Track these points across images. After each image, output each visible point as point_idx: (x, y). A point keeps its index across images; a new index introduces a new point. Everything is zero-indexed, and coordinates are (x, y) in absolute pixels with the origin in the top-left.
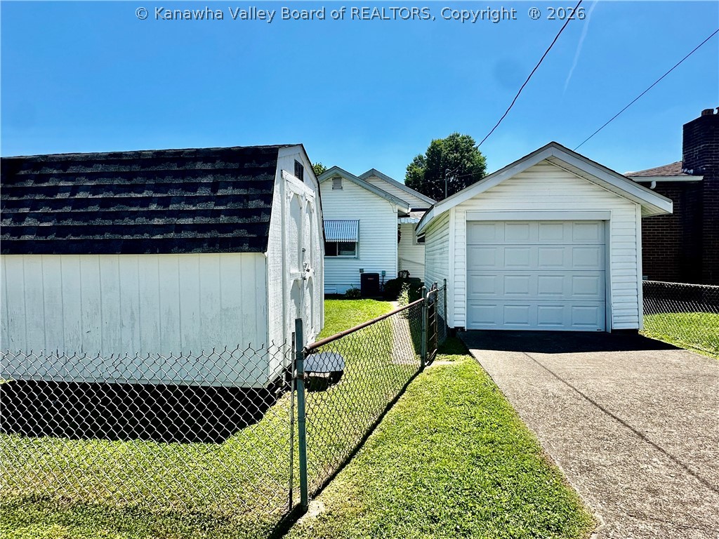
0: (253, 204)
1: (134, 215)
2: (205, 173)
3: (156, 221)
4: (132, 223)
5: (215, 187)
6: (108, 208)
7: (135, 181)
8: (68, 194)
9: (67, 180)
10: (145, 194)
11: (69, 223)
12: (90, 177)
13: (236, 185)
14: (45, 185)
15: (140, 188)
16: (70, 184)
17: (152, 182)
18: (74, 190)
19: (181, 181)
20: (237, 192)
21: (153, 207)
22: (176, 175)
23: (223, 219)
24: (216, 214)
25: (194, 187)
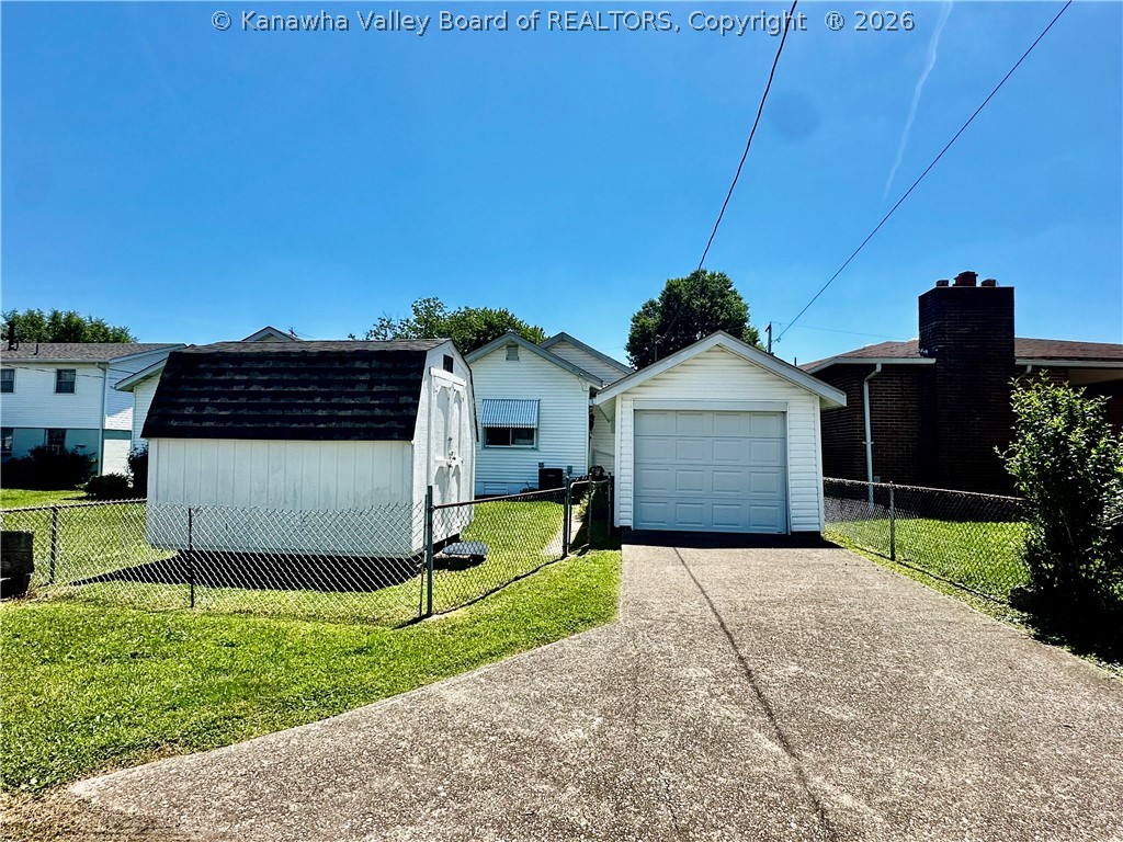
0: (403, 400)
1: (300, 407)
2: (362, 372)
3: (320, 413)
4: (299, 413)
5: (371, 383)
6: (279, 399)
7: (301, 377)
8: (243, 387)
9: (242, 374)
10: (310, 389)
11: (245, 412)
12: (263, 372)
13: (389, 383)
14: (223, 378)
15: (306, 383)
16: (245, 377)
17: (316, 378)
18: (248, 383)
19: (342, 378)
20: (390, 389)
21: (318, 400)
22: (338, 372)
23: (378, 412)
24: (372, 407)
25: (354, 383)
